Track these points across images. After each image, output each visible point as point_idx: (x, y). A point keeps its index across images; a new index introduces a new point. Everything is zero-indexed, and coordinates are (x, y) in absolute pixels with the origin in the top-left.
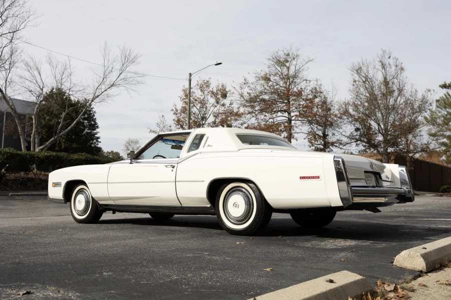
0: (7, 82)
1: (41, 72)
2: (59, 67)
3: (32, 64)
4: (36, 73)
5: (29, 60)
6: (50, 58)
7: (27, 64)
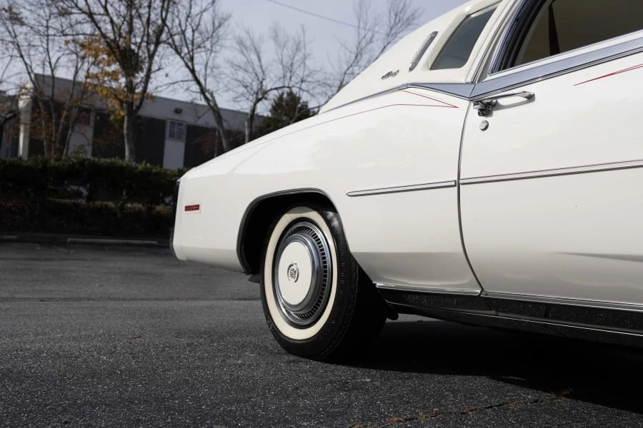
0: (208, 67)
1: (261, 56)
2: (290, 45)
3: (248, 43)
4: (254, 57)
5: (244, 35)
6: (275, 31)
7: (241, 43)
